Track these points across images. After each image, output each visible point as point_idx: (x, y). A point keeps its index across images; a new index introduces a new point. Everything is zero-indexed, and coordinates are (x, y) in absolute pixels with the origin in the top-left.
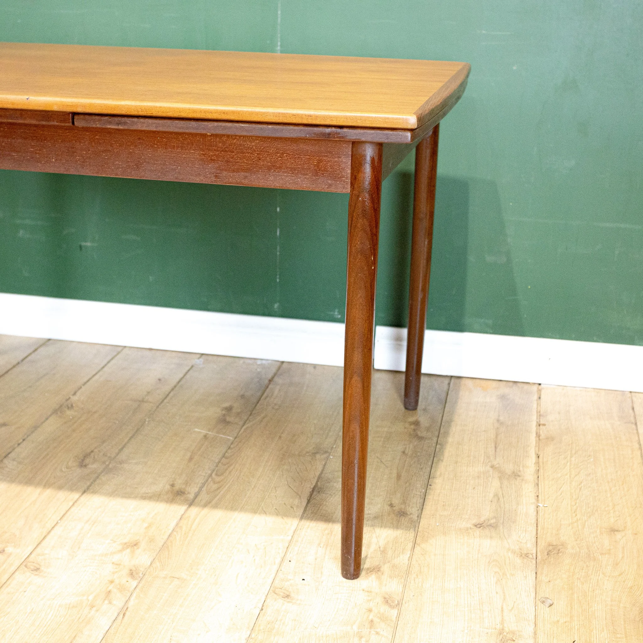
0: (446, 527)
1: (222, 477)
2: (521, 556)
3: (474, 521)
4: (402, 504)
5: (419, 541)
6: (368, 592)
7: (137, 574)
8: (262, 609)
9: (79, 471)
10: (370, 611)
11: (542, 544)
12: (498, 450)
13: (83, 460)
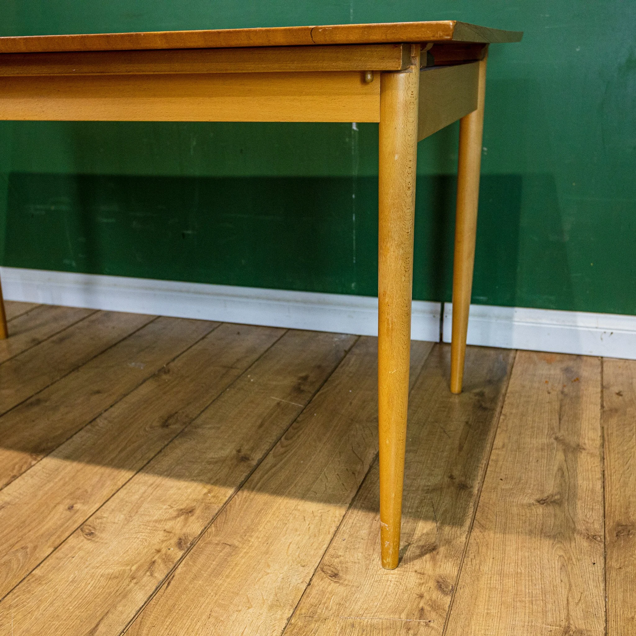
0: (507, 503)
1: (290, 442)
2: (588, 538)
3: (538, 497)
4: (462, 476)
5: (478, 517)
6: (420, 573)
7: (185, 543)
8: (309, 584)
9: (160, 431)
10: (421, 596)
11: (610, 524)
12: (562, 422)
13: (166, 421)
